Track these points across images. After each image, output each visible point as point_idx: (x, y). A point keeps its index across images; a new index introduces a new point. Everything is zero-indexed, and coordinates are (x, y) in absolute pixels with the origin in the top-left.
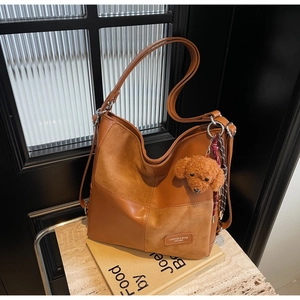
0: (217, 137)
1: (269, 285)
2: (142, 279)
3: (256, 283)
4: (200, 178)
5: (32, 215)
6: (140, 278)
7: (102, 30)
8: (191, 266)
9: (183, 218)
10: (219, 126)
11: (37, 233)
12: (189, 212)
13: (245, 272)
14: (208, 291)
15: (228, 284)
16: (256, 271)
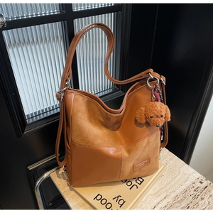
0: (156, 86)
1: (209, 182)
2: (120, 198)
3: (201, 183)
4: (157, 117)
5: (31, 168)
6: (117, 198)
7: (76, 21)
8: (148, 180)
9: (145, 147)
10: (155, 79)
12: (148, 142)
13: (192, 177)
14: (173, 195)
15: (184, 187)
16: (198, 175)
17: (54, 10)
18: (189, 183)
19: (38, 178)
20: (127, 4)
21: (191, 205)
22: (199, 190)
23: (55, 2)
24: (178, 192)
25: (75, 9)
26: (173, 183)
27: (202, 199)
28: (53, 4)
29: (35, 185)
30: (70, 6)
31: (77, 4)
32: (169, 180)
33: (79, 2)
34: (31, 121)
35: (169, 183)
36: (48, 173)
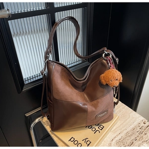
2: (87, 140)
3: (144, 123)
5: (27, 115)
6: (85, 140)
7: (56, 14)
11: (30, 125)
13: (138, 119)
14: (125, 132)
15: (132, 126)
16: (142, 118)
17: (41, 7)
18: (136, 123)
19: (33, 122)
20: (91, 3)
21: (138, 138)
22: (143, 128)
23: (42, 2)
24: (129, 129)
25: (56, 6)
26: (125, 123)
27: (145, 134)
28: (41, 3)
29: (30, 127)
30: (52, 4)
31: (57, 3)
32: (122, 122)
33: (58, 2)
34: (27, 82)
35: (122, 124)
36: (39, 118)
